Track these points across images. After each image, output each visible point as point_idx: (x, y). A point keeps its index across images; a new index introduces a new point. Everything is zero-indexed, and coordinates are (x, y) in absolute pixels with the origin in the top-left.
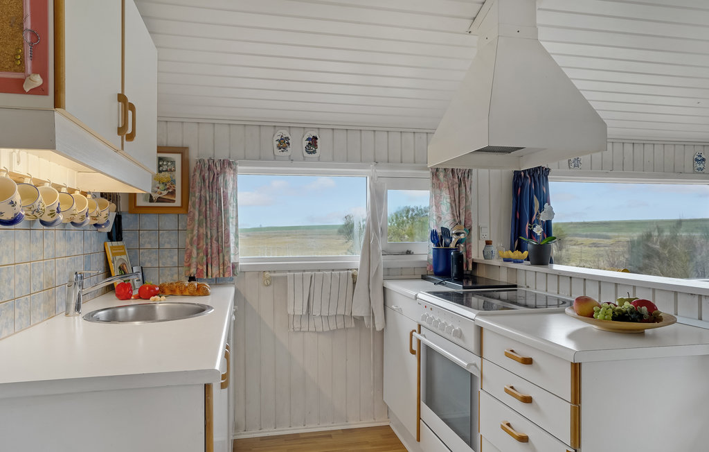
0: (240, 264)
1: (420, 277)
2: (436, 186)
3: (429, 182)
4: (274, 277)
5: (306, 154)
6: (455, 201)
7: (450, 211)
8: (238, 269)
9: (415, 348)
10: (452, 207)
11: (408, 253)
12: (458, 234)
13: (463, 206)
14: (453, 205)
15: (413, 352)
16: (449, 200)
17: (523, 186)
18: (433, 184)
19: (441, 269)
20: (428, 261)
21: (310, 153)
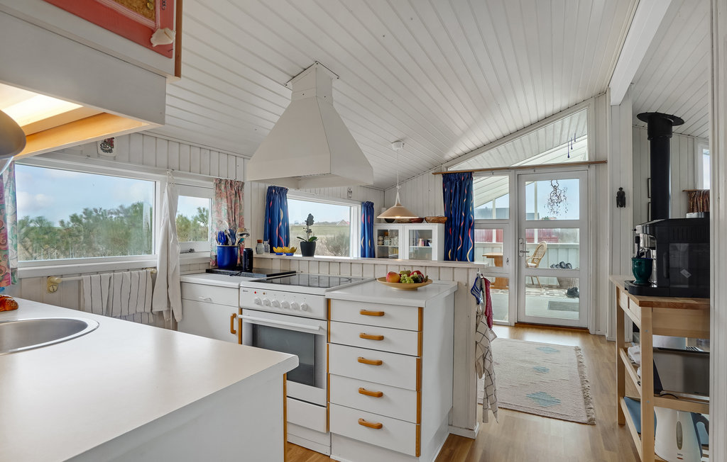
0: (19, 269)
1: (205, 271)
2: (219, 195)
3: (213, 192)
4: (66, 282)
5: (101, 152)
6: (232, 208)
7: (226, 216)
8: (17, 277)
9: (236, 328)
10: (228, 213)
11: (191, 251)
12: (241, 235)
13: (237, 213)
14: (230, 212)
15: (233, 332)
16: (226, 208)
17: (274, 200)
18: (217, 193)
19: (226, 263)
20: (211, 258)
21: (106, 151)
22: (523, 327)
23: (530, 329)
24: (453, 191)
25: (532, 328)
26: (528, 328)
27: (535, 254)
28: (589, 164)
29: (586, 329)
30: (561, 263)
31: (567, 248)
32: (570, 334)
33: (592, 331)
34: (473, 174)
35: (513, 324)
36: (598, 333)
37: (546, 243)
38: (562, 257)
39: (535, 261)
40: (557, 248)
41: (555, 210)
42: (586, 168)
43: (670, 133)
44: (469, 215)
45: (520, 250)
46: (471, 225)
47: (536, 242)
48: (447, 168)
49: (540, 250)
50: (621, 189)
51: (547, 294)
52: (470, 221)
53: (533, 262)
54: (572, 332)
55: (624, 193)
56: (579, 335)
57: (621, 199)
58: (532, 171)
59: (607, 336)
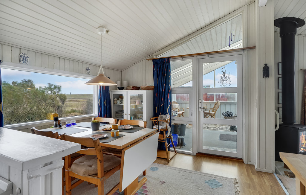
22: (201, 157)
23: (205, 159)
24: (158, 70)
25: (207, 157)
26: (204, 157)
27: (214, 107)
28: (243, 49)
29: (241, 159)
30: (227, 112)
31: (230, 104)
32: (231, 163)
33: (245, 161)
34: (171, 60)
35: (195, 154)
36: (249, 163)
37: (220, 102)
38: (228, 109)
39: (214, 111)
40: (225, 104)
41: (224, 84)
42: (241, 52)
43: (295, 32)
44: (168, 85)
45: (199, 107)
46: (169, 91)
47: (215, 101)
48: (156, 56)
49: (216, 105)
50: (266, 65)
51: (220, 129)
52: (169, 89)
53: (213, 111)
54: (232, 161)
55: (268, 67)
56: (237, 164)
57: (266, 72)
58: (206, 56)
59: (256, 167)
